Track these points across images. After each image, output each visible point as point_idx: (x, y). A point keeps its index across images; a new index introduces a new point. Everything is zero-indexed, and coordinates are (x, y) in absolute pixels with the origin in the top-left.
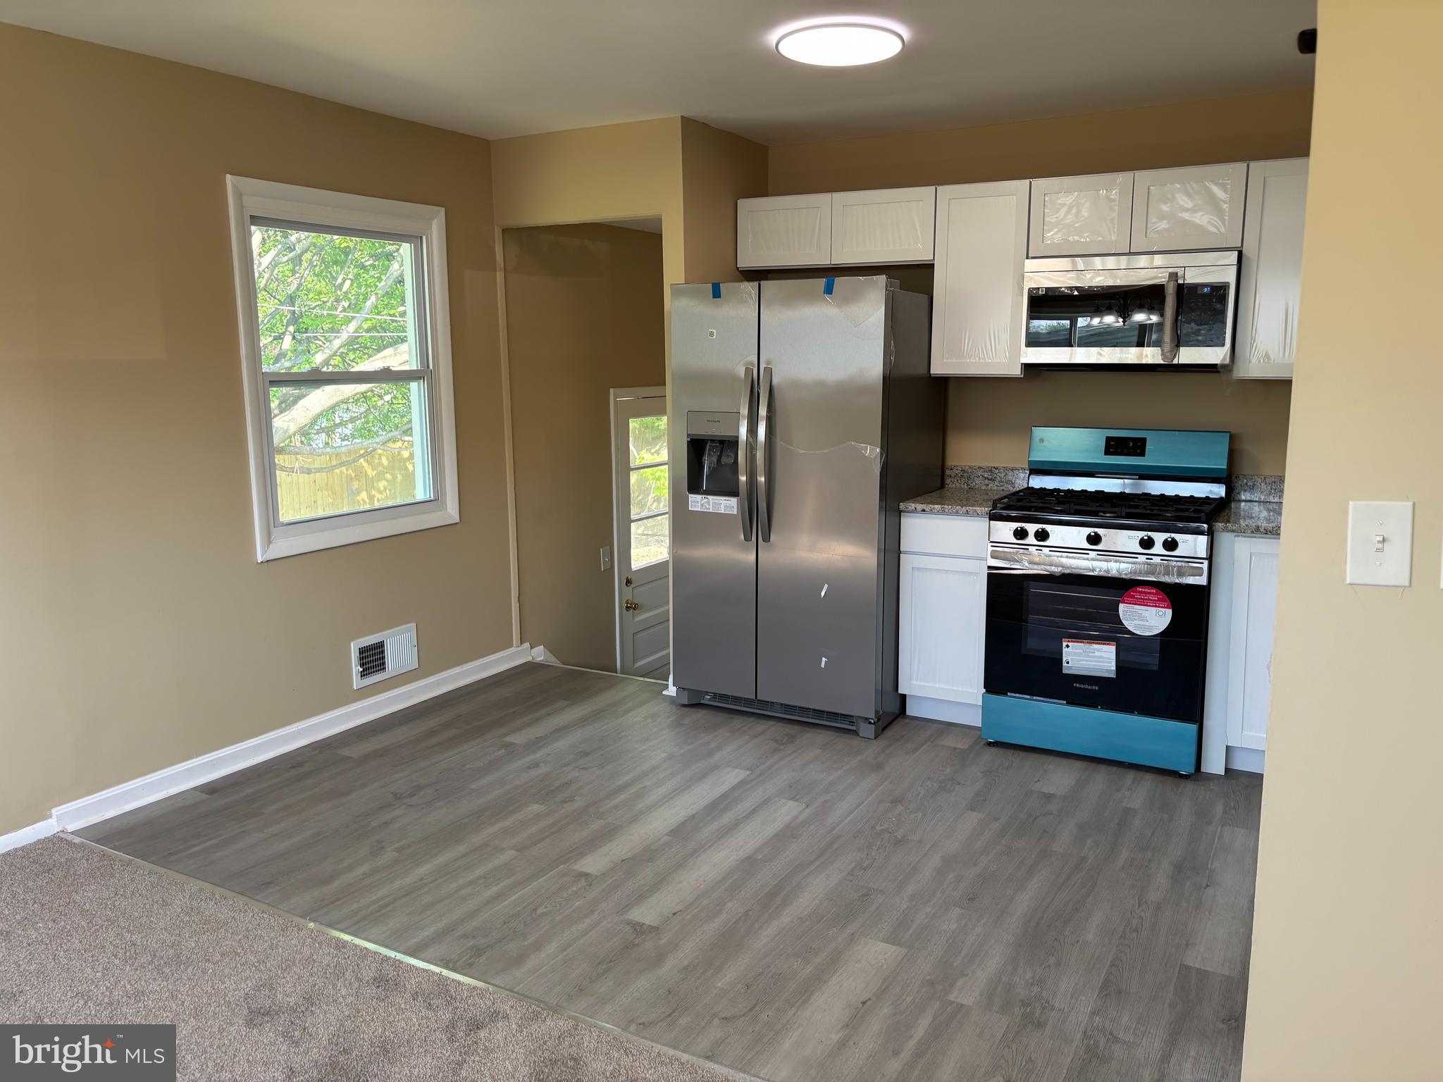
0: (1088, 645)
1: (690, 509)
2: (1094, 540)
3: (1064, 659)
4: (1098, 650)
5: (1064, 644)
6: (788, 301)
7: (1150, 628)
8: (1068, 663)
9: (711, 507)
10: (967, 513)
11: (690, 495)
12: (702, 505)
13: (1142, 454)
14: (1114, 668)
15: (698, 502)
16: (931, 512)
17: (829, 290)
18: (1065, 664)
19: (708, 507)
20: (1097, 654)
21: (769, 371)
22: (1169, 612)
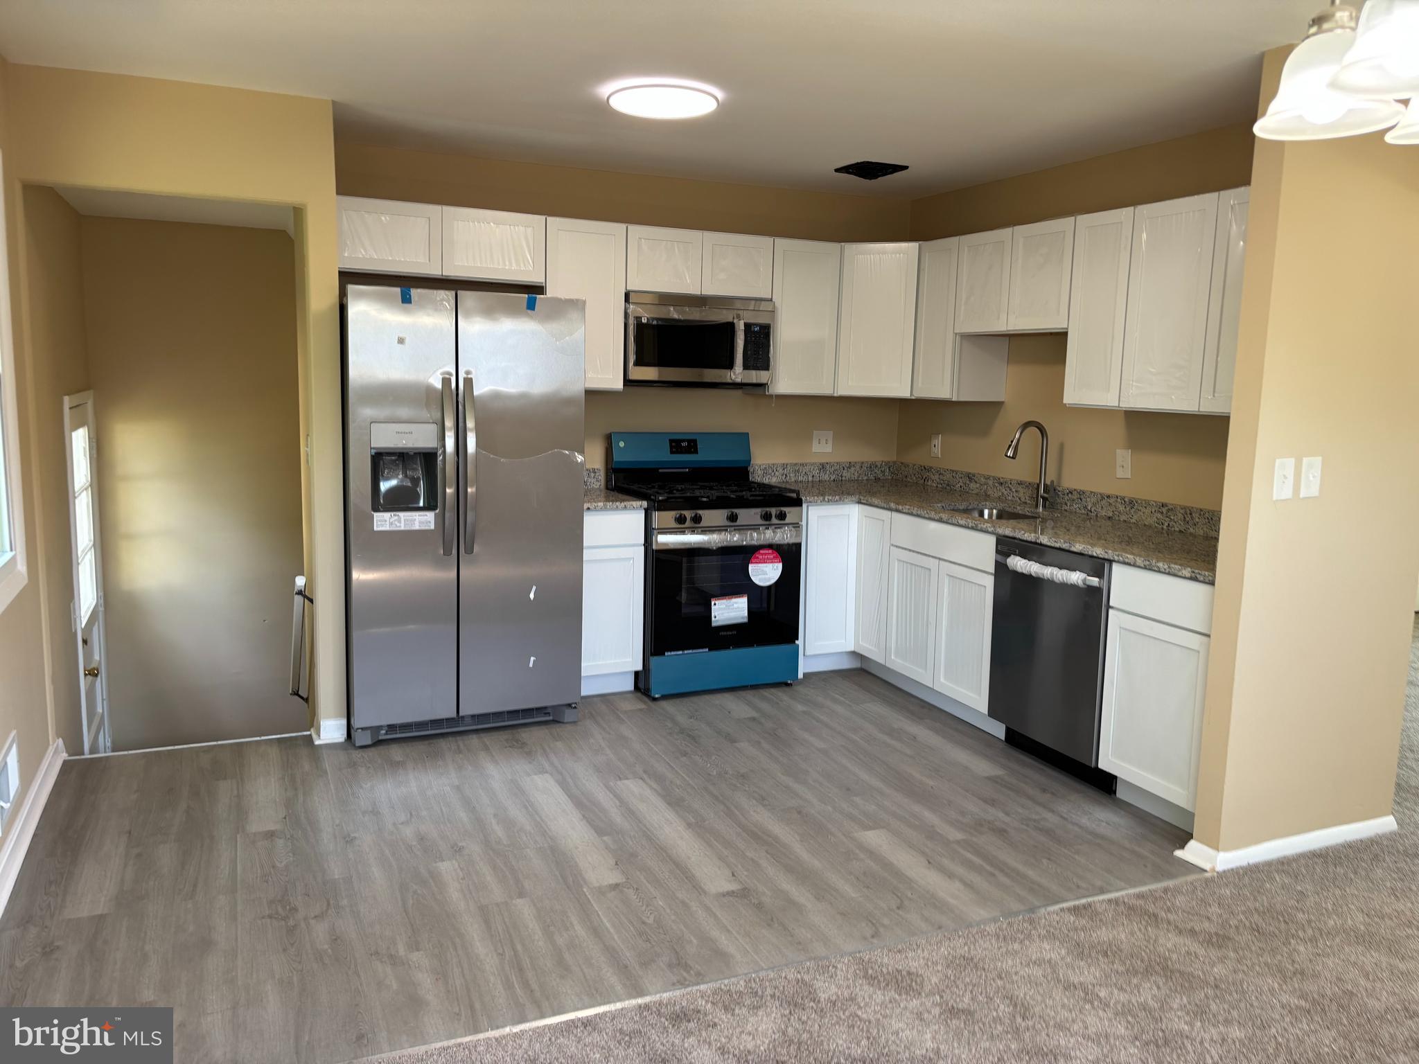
0: (729, 601)
1: (375, 529)
2: (733, 518)
3: (713, 616)
4: (736, 603)
5: (713, 603)
6: (489, 312)
7: (769, 579)
8: (715, 617)
9: (402, 525)
10: (625, 507)
11: (376, 514)
12: (391, 524)
13: (696, 452)
14: (746, 614)
15: (386, 521)
16: (595, 509)
17: (531, 306)
18: (713, 619)
19: (398, 524)
20: (735, 606)
21: (469, 382)
22: (780, 565)
